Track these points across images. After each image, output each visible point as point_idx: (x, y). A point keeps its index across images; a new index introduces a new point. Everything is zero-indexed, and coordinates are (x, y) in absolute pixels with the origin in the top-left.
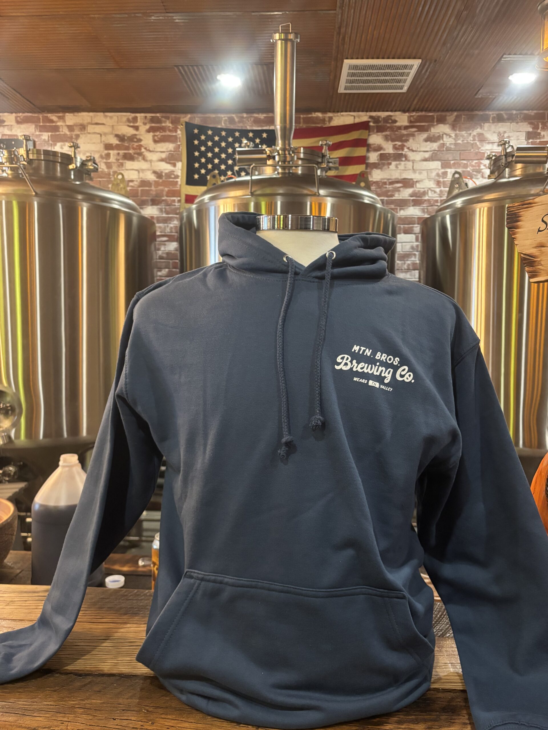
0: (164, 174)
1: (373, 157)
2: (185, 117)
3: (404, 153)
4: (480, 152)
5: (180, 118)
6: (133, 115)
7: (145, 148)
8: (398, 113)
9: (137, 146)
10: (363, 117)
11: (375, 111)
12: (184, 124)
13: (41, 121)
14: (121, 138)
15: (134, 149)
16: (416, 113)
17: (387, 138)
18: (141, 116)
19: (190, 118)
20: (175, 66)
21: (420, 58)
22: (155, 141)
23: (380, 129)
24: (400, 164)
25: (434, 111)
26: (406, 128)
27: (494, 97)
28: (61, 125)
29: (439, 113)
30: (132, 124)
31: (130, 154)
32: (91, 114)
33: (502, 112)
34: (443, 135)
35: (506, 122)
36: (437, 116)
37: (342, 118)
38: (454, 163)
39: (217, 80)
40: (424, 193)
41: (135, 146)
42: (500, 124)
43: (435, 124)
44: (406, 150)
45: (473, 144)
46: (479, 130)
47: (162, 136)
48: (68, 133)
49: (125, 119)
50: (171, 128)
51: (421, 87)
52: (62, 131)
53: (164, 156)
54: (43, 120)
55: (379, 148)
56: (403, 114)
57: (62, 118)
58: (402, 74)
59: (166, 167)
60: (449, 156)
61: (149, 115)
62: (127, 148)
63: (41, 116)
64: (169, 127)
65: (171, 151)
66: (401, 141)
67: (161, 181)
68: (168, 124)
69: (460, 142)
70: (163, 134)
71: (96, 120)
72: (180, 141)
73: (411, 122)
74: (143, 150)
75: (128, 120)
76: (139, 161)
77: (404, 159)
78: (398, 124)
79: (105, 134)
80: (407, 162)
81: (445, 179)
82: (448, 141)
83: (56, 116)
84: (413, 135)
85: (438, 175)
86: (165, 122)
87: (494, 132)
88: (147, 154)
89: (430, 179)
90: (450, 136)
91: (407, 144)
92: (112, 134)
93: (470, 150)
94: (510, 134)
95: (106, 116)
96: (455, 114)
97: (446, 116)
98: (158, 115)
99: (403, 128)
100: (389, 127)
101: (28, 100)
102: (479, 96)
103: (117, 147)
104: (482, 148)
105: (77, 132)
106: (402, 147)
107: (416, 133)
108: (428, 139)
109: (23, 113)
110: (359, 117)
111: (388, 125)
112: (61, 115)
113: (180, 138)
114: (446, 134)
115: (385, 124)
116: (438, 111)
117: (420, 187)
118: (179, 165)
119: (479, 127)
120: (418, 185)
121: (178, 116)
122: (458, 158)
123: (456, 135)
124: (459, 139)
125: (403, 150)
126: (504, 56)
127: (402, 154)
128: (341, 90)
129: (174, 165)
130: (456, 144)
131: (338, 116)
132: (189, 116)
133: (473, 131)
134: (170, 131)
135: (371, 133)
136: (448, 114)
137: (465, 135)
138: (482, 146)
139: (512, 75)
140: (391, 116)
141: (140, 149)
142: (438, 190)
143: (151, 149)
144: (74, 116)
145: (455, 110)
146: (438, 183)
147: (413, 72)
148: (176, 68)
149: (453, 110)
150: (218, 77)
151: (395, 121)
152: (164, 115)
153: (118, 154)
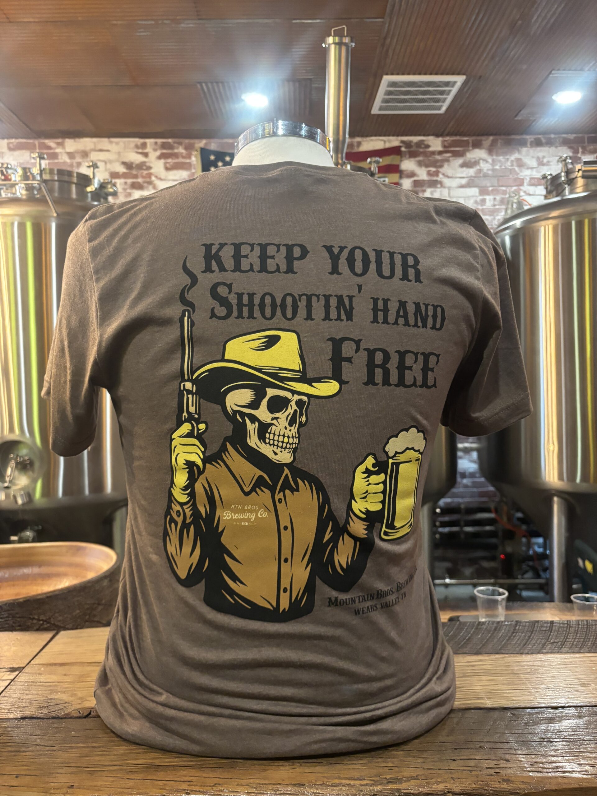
1: (407, 184)
2: (200, 142)
3: (438, 179)
4: (520, 179)
5: (194, 144)
6: (141, 141)
7: (156, 177)
8: (431, 138)
9: (147, 174)
10: (394, 142)
11: (406, 135)
12: (199, 150)
14: (128, 165)
15: (143, 177)
16: (450, 137)
17: (420, 164)
18: (151, 142)
19: (206, 144)
20: (199, 83)
21: (464, 74)
22: (167, 169)
23: (412, 155)
24: (435, 191)
25: (469, 135)
26: (440, 153)
27: (534, 119)
28: (61, 153)
29: (474, 138)
30: (140, 151)
31: (139, 183)
32: (95, 140)
33: (540, 136)
34: (479, 160)
35: (545, 147)
36: (473, 141)
37: (371, 143)
38: (492, 190)
39: (243, 100)
41: (144, 174)
42: (539, 149)
43: (471, 148)
44: (441, 176)
45: (511, 170)
46: (516, 155)
47: (175, 163)
48: (68, 161)
49: (132, 145)
50: (184, 155)
51: (460, 108)
52: (62, 159)
54: (39, 146)
55: (412, 175)
56: (437, 139)
57: (61, 145)
58: (442, 93)
60: (486, 183)
61: (160, 141)
62: (136, 177)
63: (37, 142)
64: (182, 153)
66: (435, 166)
68: (181, 150)
69: (497, 167)
70: (176, 161)
71: (99, 147)
72: (195, 169)
73: (444, 146)
74: (153, 178)
75: (137, 147)
76: (149, 191)
77: (439, 186)
78: (431, 149)
79: (111, 162)
80: (442, 189)
81: (484, 207)
82: (485, 167)
83: (54, 142)
84: (447, 160)
85: (476, 202)
86: (178, 148)
87: (533, 157)
88: (158, 183)
90: (487, 162)
91: (442, 170)
92: (117, 161)
93: (508, 176)
94: (550, 159)
95: (111, 142)
96: (491, 138)
97: (481, 141)
98: (170, 140)
99: (436, 153)
100: (421, 153)
101: (25, 124)
102: (519, 118)
103: (124, 176)
104: (521, 174)
105: (78, 159)
106: (437, 174)
107: (451, 159)
108: (466, 165)
109: (16, 138)
110: (389, 141)
111: (421, 150)
112: (60, 140)
113: (194, 165)
114: (484, 160)
115: (417, 149)
116: (474, 135)
119: (517, 152)
121: (192, 141)
122: (496, 185)
123: (493, 160)
124: (496, 165)
125: (437, 176)
126: (553, 72)
127: (437, 181)
128: (375, 110)
130: (493, 170)
131: (366, 141)
132: (204, 141)
133: (510, 156)
134: (184, 157)
135: (403, 159)
136: (483, 138)
137: (503, 160)
138: (521, 171)
139: (556, 93)
140: (423, 141)
141: (150, 177)
143: (163, 177)
144: (75, 142)
145: (492, 135)
147: (454, 90)
148: (199, 86)
149: (488, 134)
150: (244, 97)
151: (428, 146)
152: (177, 140)
153: (126, 183)
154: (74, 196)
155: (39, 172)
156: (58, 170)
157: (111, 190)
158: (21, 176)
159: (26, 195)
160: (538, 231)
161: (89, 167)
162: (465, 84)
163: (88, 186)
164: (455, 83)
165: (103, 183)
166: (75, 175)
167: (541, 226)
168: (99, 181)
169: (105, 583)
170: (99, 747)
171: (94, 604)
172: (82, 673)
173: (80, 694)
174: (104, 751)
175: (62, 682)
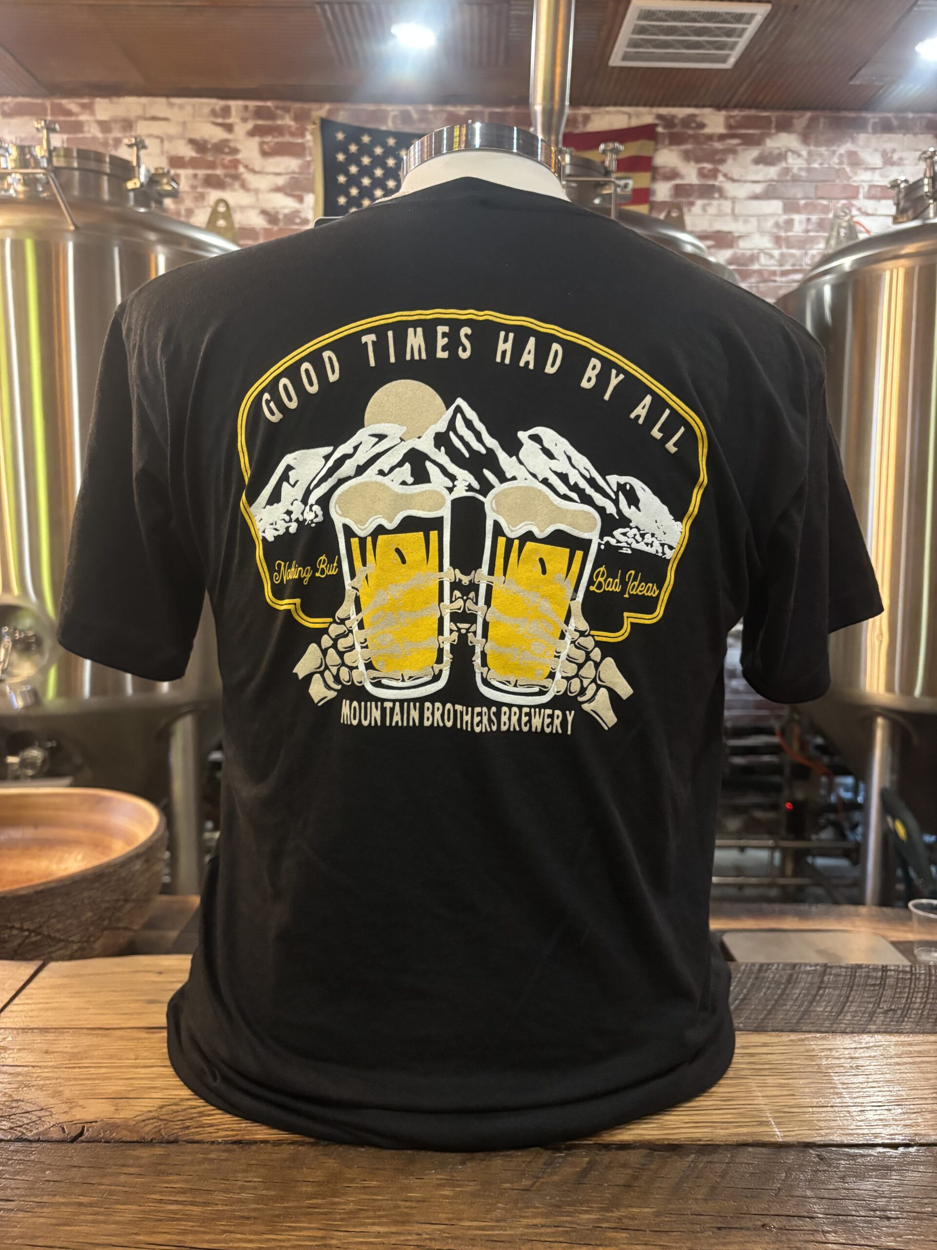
0: (281, 217)
1: (663, 191)
2: (321, 108)
3: (717, 183)
4: (851, 186)
5: (310, 110)
6: (222, 103)
7: (246, 167)
8: (707, 111)
9: (230, 161)
10: (645, 116)
11: (667, 106)
12: (318, 122)
13: (49, 111)
14: (199, 145)
15: (225, 167)
16: (740, 111)
17: (687, 156)
18: (237, 106)
19: (330, 112)
20: (318, 3)
22: (265, 154)
23: (675, 140)
24: (710, 204)
25: (772, 108)
26: (722, 137)
27: (881, 84)
28: (87, 121)
29: (780, 113)
30: (220, 120)
31: (217, 176)
32: (144, 100)
33: (889, 115)
34: (786, 152)
35: (896, 133)
36: (777, 118)
37: (608, 118)
38: (806, 204)
39: (393, 36)
40: (753, 258)
41: (226, 162)
42: (886, 136)
43: (773, 131)
44: (721, 178)
45: (838, 171)
46: (847, 147)
47: (277, 143)
48: (100, 135)
49: (206, 110)
50: (293, 129)
51: (759, 61)
52: (89, 132)
53: (280, 181)
54: (52, 110)
55: (673, 174)
56: (717, 113)
57: (88, 108)
58: (730, 33)
59: (284, 203)
60: (797, 192)
61: (252, 104)
62: (212, 165)
63: (48, 103)
64: (290, 126)
65: (294, 173)
66: (713, 161)
67: (275, 228)
68: (288, 121)
69: (816, 165)
70: (280, 139)
71: (151, 112)
72: (311, 154)
73: (730, 127)
74: (241, 169)
75: (214, 113)
76: (234, 190)
77: (717, 195)
78: (707, 131)
79: (171, 138)
80: (722, 202)
81: (790, 234)
82: (795, 163)
83: (77, 103)
84: (733, 151)
85: (777, 225)
86: (282, 118)
87: (876, 150)
88: (249, 177)
89: (762, 232)
90: (799, 155)
91: (722, 168)
92: (182, 137)
93: (834, 181)
94: (905, 155)
95: (171, 105)
96: (808, 114)
97: (792, 118)
98: (269, 104)
99: (715, 138)
100: (691, 136)
101: (27, 70)
102: (857, 82)
103: (193, 163)
104: (855, 178)
105: (116, 134)
106: (714, 174)
107: (740, 148)
108: (764, 160)
109: (15, 96)
110: (638, 115)
111: (690, 132)
112: (85, 100)
113: (310, 148)
114: (793, 152)
115: (684, 130)
116: (779, 109)
117: (745, 246)
118: (310, 199)
119: (850, 140)
120: (742, 244)
121: (307, 106)
122: (812, 195)
123: (810, 154)
124: (815, 161)
125: (715, 177)
127: (713, 186)
128: (616, 60)
129: (301, 200)
130: (809, 170)
131: (599, 113)
132: (327, 107)
133: (839, 146)
134: (292, 134)
135: (659, 147)
136: (795, 114)
138: (855, 174)
139: (922, 40)
140: (694, 116)
141: (236, 167)
142: (776, 253)
143: (257, 169)
144: (111, 102)
145: (809, 109)
146: (778, 241)
147: (751, 29)
148: (318, 10)
149: (804, 108)
150: (395, 29)
151: (702, 126)
152: (280, 104)
153: (195, 176)
154: (106, 196)
155: (47, 155)
156: (79, 151)
157: (168, 188)
158: (15, 161)
159: (24, 192)
160: (879, 278)
161: (130, 146)
162: (769, 18)
163: (130, 179)
164: (752, 16)
165: (153, 175)
166: (107, 159)
167: (885, 270)
168: (148, 170)
169: (138, 866)
170: (91, 1205)
171: (118, 901)
172: (76, 1050)
173: (67, 1094)
174: (97, 1214)
175: (40, 1067)
